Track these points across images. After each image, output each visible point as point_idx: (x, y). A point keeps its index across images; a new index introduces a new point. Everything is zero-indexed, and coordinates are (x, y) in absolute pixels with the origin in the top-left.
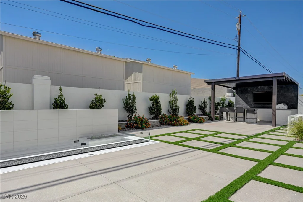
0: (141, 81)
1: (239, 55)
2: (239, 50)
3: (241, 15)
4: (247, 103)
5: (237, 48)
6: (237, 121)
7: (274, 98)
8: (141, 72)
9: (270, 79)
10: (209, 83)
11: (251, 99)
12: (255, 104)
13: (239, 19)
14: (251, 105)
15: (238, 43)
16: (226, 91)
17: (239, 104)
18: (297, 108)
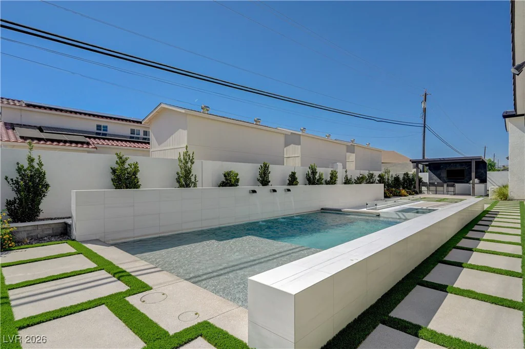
0: (354, 160)
1: (424, 132)
2: (425, 127)
3: (426, 94)
4: (440, 179)
5: (423, 125)
6: (436, 194)
7: (473, 174)
8: (354, 153)
9: (470, 160)
10: (413, 162)
11: (444, 175)
12: (449, 179)
13: (424, 97)
14: (444, 180)
15: (423, 120)
16: (412, 167)
17: (432, 180)
18: (486, 182)
